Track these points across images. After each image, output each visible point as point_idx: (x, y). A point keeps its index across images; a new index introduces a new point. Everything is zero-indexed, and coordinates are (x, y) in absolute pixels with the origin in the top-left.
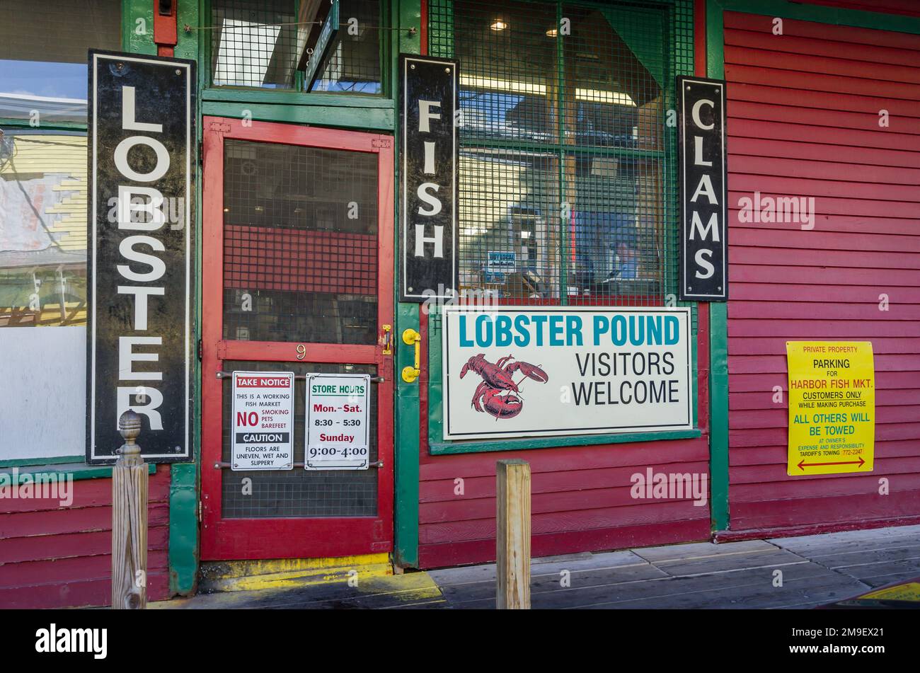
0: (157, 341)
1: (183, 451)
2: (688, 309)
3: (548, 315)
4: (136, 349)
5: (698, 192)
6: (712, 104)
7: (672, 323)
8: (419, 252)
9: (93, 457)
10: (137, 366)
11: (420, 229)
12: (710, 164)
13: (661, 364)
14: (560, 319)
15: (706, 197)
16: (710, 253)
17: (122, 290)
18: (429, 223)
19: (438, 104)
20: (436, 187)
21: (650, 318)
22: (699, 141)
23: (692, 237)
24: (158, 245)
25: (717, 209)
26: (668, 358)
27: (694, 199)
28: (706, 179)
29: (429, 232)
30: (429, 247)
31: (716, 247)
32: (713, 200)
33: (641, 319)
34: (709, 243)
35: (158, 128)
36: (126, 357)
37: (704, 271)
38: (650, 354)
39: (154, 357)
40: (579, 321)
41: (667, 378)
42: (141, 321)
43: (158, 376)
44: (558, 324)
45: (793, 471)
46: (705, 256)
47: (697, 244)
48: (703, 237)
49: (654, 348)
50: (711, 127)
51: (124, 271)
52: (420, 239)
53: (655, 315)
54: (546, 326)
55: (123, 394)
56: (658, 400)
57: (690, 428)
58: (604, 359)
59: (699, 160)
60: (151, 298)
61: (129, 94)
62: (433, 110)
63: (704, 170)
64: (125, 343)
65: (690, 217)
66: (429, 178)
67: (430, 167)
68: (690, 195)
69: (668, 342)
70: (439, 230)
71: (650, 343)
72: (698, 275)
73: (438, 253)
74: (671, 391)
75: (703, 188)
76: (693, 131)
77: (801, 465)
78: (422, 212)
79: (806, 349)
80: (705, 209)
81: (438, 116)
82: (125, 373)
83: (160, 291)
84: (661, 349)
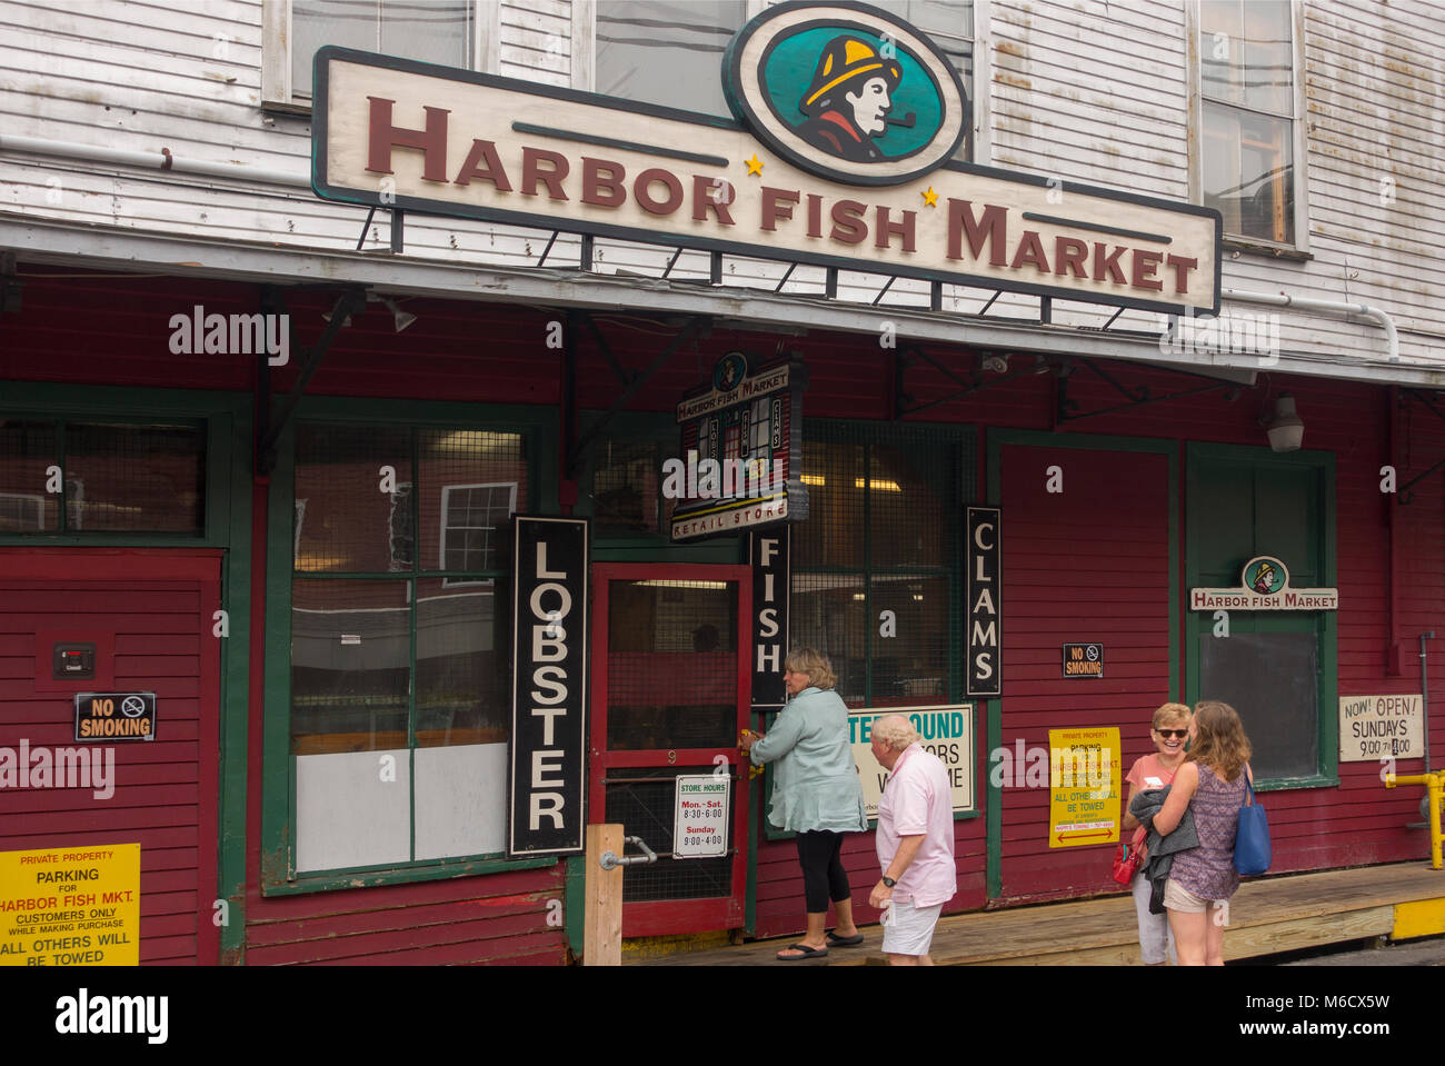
0: (560, 753)
1: (578, 846)
2: (970, 706)
3: (860, 716)
4: (546, 761)
5: (980, 604)
6: (991, 527)
7: (957, 719)
8: (761, 668)
9: (512, 852)
10: (546, 776)
11: (761, 648)
12: (989, 579)
13: (949, 754)
14: (869, 719)
15: (986, 608)
16: (988, 656)
17: (536, 712)
18: (769, 643)
19: (776, 542)
20: (774, 612)
21: (940, 715)
22: (980, 560)
23: (974, 644)
24: (562, 674)
25: (995, 618)
26: (954, 749)
27: (976, 611)
28: (986, 593)
29: (769, 651)
30: (768, 664)
31: (993, 651)
32: (991, 611)
33: (933, 716)
34: (988, 648)
35: (563, 575)
36: (538, 768)
37: (983, 673)
38: (940, 746)
39: (558, 767)
41: (953, 767)
42: (549, 739)
43: (560, 783)
44: (868, 724)
45: (1054, 843)
46: (984, 659)
47: (979, 649)
48: (983, 641)
49: (943, 741)
50: (990, 547)
51: (536, 696)
52: (762, 657)
53: (943, 712)
54: (858, 726)
55: (535, 799)
57: (971, 808)
59: (980, 577)
60: (556, 718)
61: (542, 549)
62: (772, 547)
63: (983, 585)
64: (537, 756)
65: (973, 626)
66: (769, 605)
67: (769, 597)
68: (973, 607)
69: (955, 735)
70: (776, 649)
71: (940, 736)
72: (979, 676)
73: (776, 668)
74: (956, 777)
75: (984, 601)
76: (976, 551)
77: (1060, 838)
78: (763, 634)
79: (1065, 736)
80: (984, 618)
81: (776, 552)
82: (537, 782)
83: (563, 711)
84: (948, 742)
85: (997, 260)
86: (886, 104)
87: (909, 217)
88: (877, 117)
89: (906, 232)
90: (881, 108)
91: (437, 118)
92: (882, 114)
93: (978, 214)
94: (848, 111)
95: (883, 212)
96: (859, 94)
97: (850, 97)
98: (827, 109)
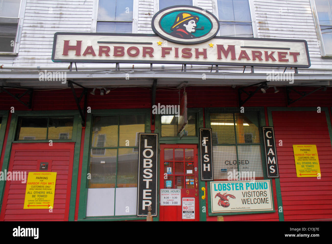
0: (150, 191)
1: (155, 214)
2: (269, 180)
3: (235, 183)
4: (147, 192)
5: (269, 152)
6: (271, 132)
7: (265, 184)
8: (205, 170)
9: (138, 215)
10: (147, 196)
11: (205, 165)
12: (271, 146)
13: (263, 194)
14: (238, 184)
15: (271, 154)
16: (273, 167)
17: (144, 180)
18: (207, 164)
19: (207, 138)
20: (208, 155)
21: (260, 183)
22: (268, 141)
23: (269, 163)
24: (151, 171)
25: (274, 156)
26: (265, 192)
27: (268, 154)
28: (271, 149)
29: (207, 165)
30: (207, 169)
31: (275, 165)
32: (273, 154)
33: (258, 183)
34: (273, 164)
35: (151, 147)
36: (145, 194)
37: (272, 171)
38: (260, 192)
39: (150, 194)
40: (242, 184)
41: (265, 197)
42: (147, 186)
43: (150, 198)
44: (237, 185)
46: (272, 167)
47: (270, 165)
48: (271, 162)
49: (261, 190)
50: (271, 137)
51: (144, 176)
52: (205, 167)
53: (261, 182)
54: (234, 186)
55: (144, 202)
56: (263, 203)
57: (273, 210)
58: (249, 193)
59: (269, 145)
60: (150, 182)
61: (146, 141)
62: (206, 139)
63: (270, 147)
64: (144, 191)
65: (268, 158)
66: (206, 154)
67: (206, 151)
68: (267, 153)
69: (265, 188)
70: (209, 165)
71: (260, 189)
72: (271, 172)
73: (209, 170)
74: (267, 200)
75: (270, 151)
76: (267, 139)
78: (205, 161)
80: (271, 156)
81: (208, 140)
82: (144, 197)
83: (151, 180)
84: (263, 190)
85: (233, 58)
86: (195, 25)
87: (205, 50)
88: (193, 29)
89: (204, 53)
90: (194, 26)
91: (79, 43)
92: (194, 28)
93: (226, 48)
94: (185, 28)
95: (197, 50)
96: (187, 24)
97: (185, 25)
98: (178, 28)
